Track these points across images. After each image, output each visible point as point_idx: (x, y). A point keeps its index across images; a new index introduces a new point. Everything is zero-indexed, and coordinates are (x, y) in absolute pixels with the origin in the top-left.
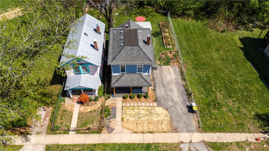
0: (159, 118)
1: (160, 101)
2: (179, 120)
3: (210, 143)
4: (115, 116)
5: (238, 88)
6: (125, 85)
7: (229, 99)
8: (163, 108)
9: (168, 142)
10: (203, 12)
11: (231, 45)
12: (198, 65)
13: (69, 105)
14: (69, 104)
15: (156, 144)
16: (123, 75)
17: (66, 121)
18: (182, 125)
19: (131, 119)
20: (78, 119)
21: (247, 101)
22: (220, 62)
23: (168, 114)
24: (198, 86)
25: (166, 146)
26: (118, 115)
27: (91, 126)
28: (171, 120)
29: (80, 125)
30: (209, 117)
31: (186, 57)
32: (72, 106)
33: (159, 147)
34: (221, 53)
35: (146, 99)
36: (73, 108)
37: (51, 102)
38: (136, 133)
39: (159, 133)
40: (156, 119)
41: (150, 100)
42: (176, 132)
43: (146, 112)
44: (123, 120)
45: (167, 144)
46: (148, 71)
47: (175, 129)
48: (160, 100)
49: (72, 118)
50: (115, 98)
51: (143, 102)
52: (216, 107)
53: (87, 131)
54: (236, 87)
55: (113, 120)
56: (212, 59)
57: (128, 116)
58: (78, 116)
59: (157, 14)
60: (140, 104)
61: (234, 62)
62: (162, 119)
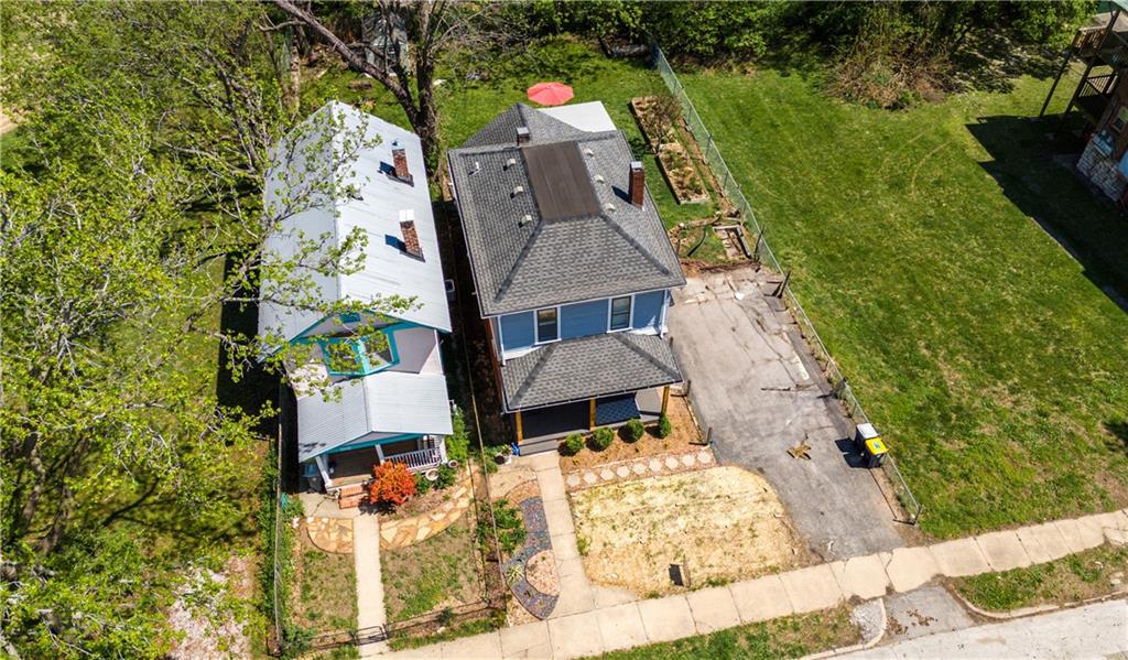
0: (736, 515)
1: (722, 440)
2: (822, 509)
3: (969, 580)
4: (548, 538)
5: (1016, 331)
6: (570, 396)
7: (995, 384)
8: (739, 466)
9: (798, 611)
10: (798, 34)
11: (943, 158)
12: (832, 258)
13: (328, 525)
14: (325, 520)
15: (751, 631)
16: (549, 351)
17: (332, 602)
18: (837, 526)
19: (620, 539)
20: (384, 581)
21: (1065, 379)
22: (917, 234)
23: (770, 491)
24: (858, 347)
25: (796, 629)
26: (560, 531)
27: (452, 603)
28: (787, 513)
29: (400, 606)
30: (938, 471)
31: (779, 231)
32: (342, 529)
33: (766, 639)
34: (914, 195)
35: (660, 443)
36: (350, 534)
37: (239, 525)
38: (654, 595)
39: (754, 577)
40: (723, 522)
41: (681, 443)
42: (819, 559)
43: (673, 496)
44: (586, 550)
45: (796, 620)
46: (653, 320)
47: (813, 551)
48: (721, 436)
49: (355, 582)
50: (524, 460)
51: (654, 455)
52: (953, 427)
53: (441, 630)
54: (1008, 330)
55: (544, 559)
56: (882, 226)
57: (603, 530)
58: (382, 570)
59: (607, 63)
60: (639, 469)
61: (976, 229)
62: (750, 515)
